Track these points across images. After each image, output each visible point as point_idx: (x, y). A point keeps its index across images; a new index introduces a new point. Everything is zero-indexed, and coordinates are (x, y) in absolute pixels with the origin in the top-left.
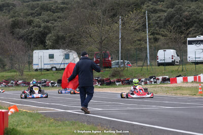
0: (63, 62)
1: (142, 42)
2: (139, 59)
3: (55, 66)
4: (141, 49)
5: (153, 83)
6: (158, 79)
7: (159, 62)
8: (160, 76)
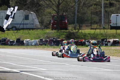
0: (22, 23)
1: (98, 6)
2: (94, 22)
3: (15, 25)
4: (97, 13)
5: (104, 45)
6: (109, 42)
7: (112, 25)
8: (111, 39)
